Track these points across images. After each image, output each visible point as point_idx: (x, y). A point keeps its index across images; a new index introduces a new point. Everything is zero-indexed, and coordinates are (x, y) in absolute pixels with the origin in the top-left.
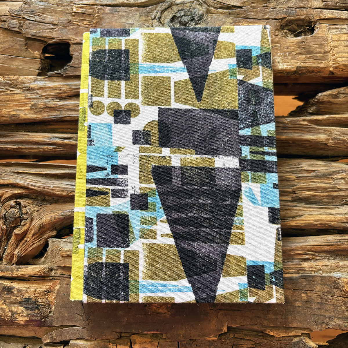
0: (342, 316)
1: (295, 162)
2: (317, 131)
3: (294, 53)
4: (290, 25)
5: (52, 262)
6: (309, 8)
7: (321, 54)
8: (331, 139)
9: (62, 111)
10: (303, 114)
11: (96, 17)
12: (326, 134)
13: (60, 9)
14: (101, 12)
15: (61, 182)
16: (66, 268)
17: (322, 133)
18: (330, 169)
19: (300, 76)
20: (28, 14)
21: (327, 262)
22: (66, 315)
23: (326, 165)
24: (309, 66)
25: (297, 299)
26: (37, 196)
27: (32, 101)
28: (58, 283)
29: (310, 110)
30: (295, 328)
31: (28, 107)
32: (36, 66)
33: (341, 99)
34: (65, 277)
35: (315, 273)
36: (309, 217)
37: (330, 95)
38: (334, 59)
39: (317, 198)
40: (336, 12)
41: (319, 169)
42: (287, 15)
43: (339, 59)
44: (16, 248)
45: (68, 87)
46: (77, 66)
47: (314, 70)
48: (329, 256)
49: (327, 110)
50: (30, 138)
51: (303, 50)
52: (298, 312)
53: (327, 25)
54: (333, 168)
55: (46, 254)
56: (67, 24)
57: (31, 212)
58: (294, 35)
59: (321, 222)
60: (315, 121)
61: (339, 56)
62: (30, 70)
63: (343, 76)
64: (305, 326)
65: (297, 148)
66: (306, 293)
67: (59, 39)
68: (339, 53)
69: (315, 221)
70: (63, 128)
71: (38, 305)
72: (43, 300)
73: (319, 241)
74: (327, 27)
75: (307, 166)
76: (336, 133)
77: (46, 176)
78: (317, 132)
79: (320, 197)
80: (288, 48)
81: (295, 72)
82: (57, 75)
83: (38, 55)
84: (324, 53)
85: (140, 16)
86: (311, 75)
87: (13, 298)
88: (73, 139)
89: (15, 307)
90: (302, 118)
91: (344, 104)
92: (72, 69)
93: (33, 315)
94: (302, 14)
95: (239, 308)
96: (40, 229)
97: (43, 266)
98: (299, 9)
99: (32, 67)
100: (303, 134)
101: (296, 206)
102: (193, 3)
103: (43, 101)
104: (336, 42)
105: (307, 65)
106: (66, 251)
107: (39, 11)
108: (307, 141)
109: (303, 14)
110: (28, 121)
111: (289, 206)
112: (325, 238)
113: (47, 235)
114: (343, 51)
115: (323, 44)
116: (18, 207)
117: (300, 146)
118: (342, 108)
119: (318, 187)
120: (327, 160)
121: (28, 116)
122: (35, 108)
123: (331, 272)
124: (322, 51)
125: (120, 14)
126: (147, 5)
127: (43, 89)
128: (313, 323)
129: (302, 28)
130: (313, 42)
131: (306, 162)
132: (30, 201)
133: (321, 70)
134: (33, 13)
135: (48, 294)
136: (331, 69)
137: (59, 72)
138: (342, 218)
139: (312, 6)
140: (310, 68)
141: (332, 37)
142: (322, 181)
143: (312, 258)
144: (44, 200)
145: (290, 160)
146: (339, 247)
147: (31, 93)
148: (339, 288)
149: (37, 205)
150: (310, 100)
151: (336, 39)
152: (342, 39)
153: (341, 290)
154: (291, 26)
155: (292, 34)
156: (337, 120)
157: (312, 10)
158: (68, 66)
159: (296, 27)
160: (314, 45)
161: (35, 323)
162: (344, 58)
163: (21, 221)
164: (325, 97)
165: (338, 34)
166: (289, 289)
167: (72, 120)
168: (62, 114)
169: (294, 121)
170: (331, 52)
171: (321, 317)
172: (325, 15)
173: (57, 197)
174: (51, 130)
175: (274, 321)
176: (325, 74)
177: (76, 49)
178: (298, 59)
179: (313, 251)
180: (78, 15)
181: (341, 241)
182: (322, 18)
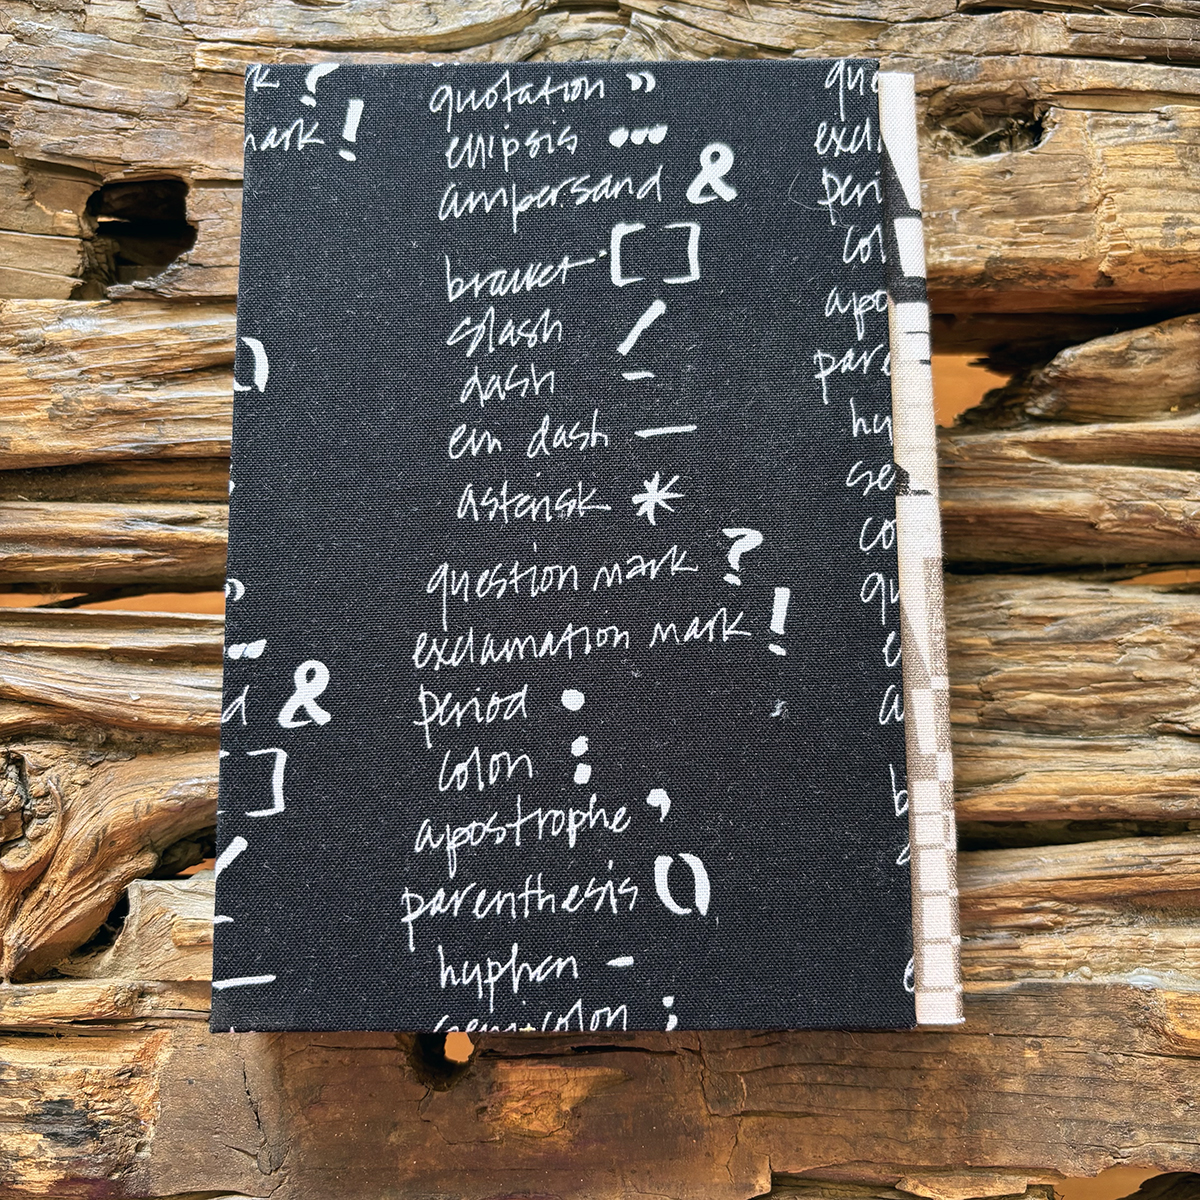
0: (1161, 1121)
1: (988, 590)
2: (1060, 480)
3: (978, 210)
4: (960, 114)
5: (143, 966)
6: (1025, 54)
7: (1070, 215)
8: (1107, 507)
9: (163, 424)
10: (1011, 419)
12: (1091, 490)
13: (148, 57)
15: (168, 679)
16: (193, 987)
17: (1078, 486)
18: (1108, 612)
19: (1000, 291)
20: (32, 75)
21: (1106, 936)
22: (198, 1155)
23: (1093, 598)
24: (1028, 255)
25: (1009, 1068)
26: (81, 730)
27: (52, 389)
28: (166, 1040)
29: (1036, 406)
30: (1003, 1170)
31: (42, 411)
32: (65, 264)
33: (1138, 370)
34: (191, 1019)
35: (1066, 974)
36: (1042, 783)
37: (1104, 354)
38: (1113, 233)
39: (1066, 712)
40: (1115, 69)
41: (1071, 612)
42: (947, 78)
43: (1129, 230)
44: (9, 923)
45: (183, 339)
46: (212, 261)
47: (1045, 271)
48: (1112, 912)
49: (1092, 408)
50: (51, 523)
51: (1007, 201)
52: (1012, 1113)
53: (1088, 113)
54: (1117, 607)
55: (120, 938)
56: (175, 112)
57: (62, 789)
58: (972, 147)
59: (1082, 797)
60: (1053, 446)
61: (1131, 222)
62: (42, 278)
63: (1146, 289)
64: (1039, 1160)
65: (990, 540)
66: (1040, 1046)
67: (146, 167)
68: (1131, 209)
69: (1064, 794)
70: (169, 486)
71: (96, 1125)
72: (115, 1105)
73: (1078, 863)
74: (1085, 119)
75: (1028, 603)
76: (1126, 485)
77: (113, 656)
78: (1060, 483)
79: (1076, 710)
80: (954, 195)
81: (982, 278)
82: (141, 295)
83: (72, 222)
84: (1079, 211)
86: (1035, 285)
88: (205, 523)
89: (12, 1134)
90: (1010, 436)
91: (1150, 385)
92: (196, 274)
93: (78, 1162)
94: (1000, 75)
95: (810, 1105)
96: (96, 850)
97: (112, 980)
98: (992, 58)
99: (49, 265)
100: (1012, 491)
101: (995, 744)
102: (621, 38)
103: (96, 390)
104: (1118, 173)
105: (1024, 253)
106: (193, 927)
107: (71, 66)
108: (1030, 514)
109: (1004, 76)
110: (42, 463)
111: (971, 744)
112: (1099, 853)
113: (123, 869)
114: (1143, 202)
115: (1074, 180)
116: (13, 772)
117: (1003, 532)
118: (1142, 399)
119: (1068, 674)
120: (1095, 577)
121: (41, 442)
122: (65, 415)
123: (1120, 970)
124: (1072, 203)
126: (457, 45)
127: (93, 346)
128: (1064, 1148)
129: (1001, 122)
130: (1041, 172)
131: (1023, 588)
132: (53, 749)
133: (1069, 268)
134: (48, 74)
135: (132, 1080)
136: (1104, 267)
137: (152, 283)
138: (1155, 781)
139: (1035, 46)
140: (1031, 263)
141: (1104, 157)
142: (1082, 653)
143: (1057, 923)
144: (108, 744)
145: (969, 582)
146: (1148, 883)
147: (51, 362)
148: (1151, 1025)
149: (82, 762)
150: (1034, 373)
151: (1120, 163)
152: (1138, 162)
153: (1157, 1033)
154: (964, 116)
155: (965, 143)
156: (1127, 441)
157: (1034, 63)
158: (181, 261)
159: (979, 122)
160: (1043, 182)
161: (88, 1187)
162: (1146, 229)
163: (27, 822)
164: (1086, 361)
165: (1123, 144)
166: (982, 1035)
167: (202, 454)
168: (163, 436)
169: (981, 446)
170: (1102, 208)
171: (1093, 1129)
172: (1077, 80)
173: (156, 731)
174: (127, 493)
175: (933, 1147)
176: (1082, 282)
177: (211, 203)
178: (988, 234)
179: (1056, 899)
180: (214, 79)
181: (1154, 860)
182: (1069, 88)
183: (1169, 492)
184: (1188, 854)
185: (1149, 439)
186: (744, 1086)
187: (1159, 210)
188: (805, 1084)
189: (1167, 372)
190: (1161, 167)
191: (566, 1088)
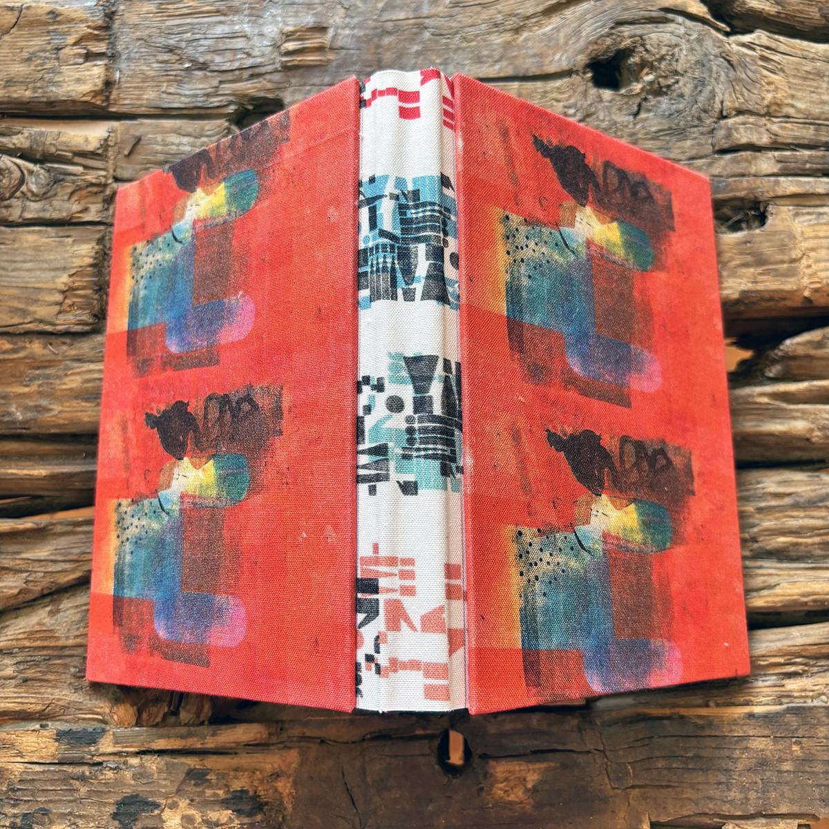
1: (750, 479)
2: (788, 414)
3: (733, 264)
6: (753, 176)
8: (816, 429)
10: (755, 379)
16: (311, 723)
17: (799, 418)
18: (821, 489)
19: (747, 308)
22: (318, 821)
23: (811, 481)
24: (763, 288)
25: (784, 756)
29: (770, 372)
30: (783, 816)
34: (310, 742)
35: (813, 700)
36: (790, 589)
37: (810, 342)
38: (810, 275)
39: (801, 548)
41: (799, 490)
43: (819, 273)
47: (773, 297)
51: (749, 258)
52: (787, 783)
53: (791, 208)
54: (826, 486)
58: (727, 227)
59: (814, 597)
60: (783, 395)
61: (820, 268)
64: (804, 810)
66: (801, 743)
68: (820, 261)
69: (803, 595)
71: (261, 805)
72: (270, 793)
73: (815, 635)
74: (789, 211)
75: (773, 485)
76: (826, 416)
78: (788, 416)
79: (806, 547)
81: (737, 302)
84: (790, 263)
86: (767, 305)
87: (209, 792)
89: (214, 811)
90: (758, 389)
93: (252, 826)
94: (740, 188)
95: (669, 781)
100: (761, 421)
101: (761, 567)
104: (811, 241)
105: (760, 287)
108: (771, 435)
109: (742, 188)
112: (826, 629)
115: (787, 246)
117: (757, 445)
119: (800, 526)
120: (810, 467)
124: (786, 258)
129: (741, 213)
130: (767, 242)
131: (769, 477)
133: (786, 295)
135: (279, 778)
136: (807, 294)
140: (765, 293)
143: (805, 671)
150: (768, 353)
151: (811, 235)
154: (723, 210)
155: (722, 225)
156: (826, 391)
157: (758, 181)
160: (769, 247)
164: (799, 346)
165: (813, 225)
166: (766, 737)
169: (741, 397)
170: (803, 261)
172: (784, 189)
175: (742, 803)
176: (794, 302)
178: (740, 277)
179: (803, 657)
182: (779, 194)
186: (631, 771)
188: (666, 768)
191: (529, 775)
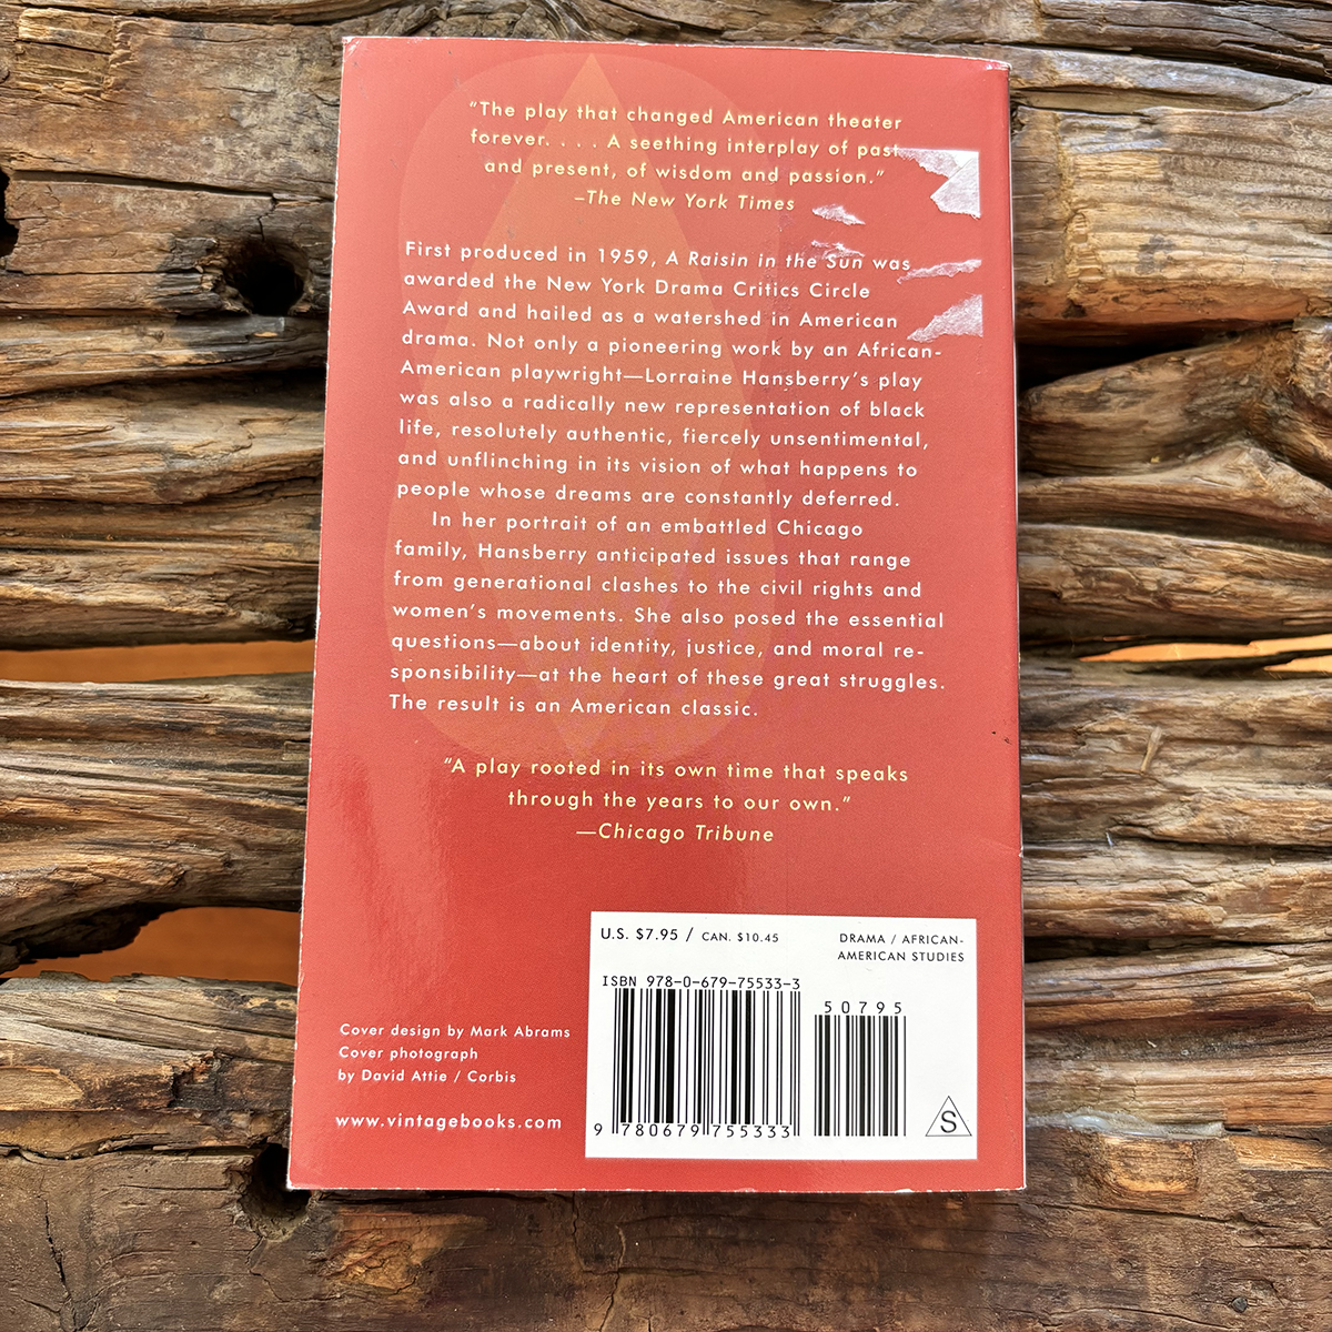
0: (1099, 1284)
6: (990, 42)
7: (1036, 233)
8: (1071, 573)
11: (114, 62)
12: (1053, 553)
14: (135, 41)
17: (1038, 550)
18: (1068, 696)
21: (1047, 1070)
23: (1051, 678)
33: (1111, 414)
37: (1073, 395)
38: (1083, 256)
40: (1095, 62)
43: (1101, 252)
46: (34, 268)
48: (1056, 1043)
49: (1061, 457)
52: (929, 1273)
53: (1060, 114)
54: (1079, 691)
61: (1103, 243)
63: (1122, 321)
68: (1105, 228)
74: (1057, 120)
76: (1094, 548)
84: (1046, 228)
85: (302, 60)
88: (22, 576)
91: (1126, 432)
92: (15, 282)
95: (698, 1262)
98: (951, 46)
102: (521, 14)
104: (1091, 185)
114: (1119, 221)
118: (1118, 448)
123: (1061, 1109)
124: (1039, 218)
125: (217, 49)
126: (328, 17)
128: (987, 1314)
133: (1034, 295)
136: (1074, 294)
138: (1109, 894)
139: (1002, 33)
141: (1076, 166)
142: (1035, 742)
146: (1096, 1011)
148: (1091, 1173)
151: (1094, 173)
152: (1114, 172)
153: (1098, 1183)
156: (1097, 496)
157: (1001, 53)
162: (1121, 251)
164: (1051, 405)
167: (20, 495)
170: (1073, 226)
171: (1021, 1292)
172: (1050, 74)
175: (837, 1311)
176: (1049, 310)
177: (34, 198)
180: (42, 51)
181: (1105, 985)
182: (1039, 84)
183: (1143, 558)
184: (1143, 978)
185: (1122, 495)
186: (623, 1239)
187: (1136, 230)
188: (693, 1237)
189: (1145, 417)
190: (1141, 179)
191: (417, 1238)
